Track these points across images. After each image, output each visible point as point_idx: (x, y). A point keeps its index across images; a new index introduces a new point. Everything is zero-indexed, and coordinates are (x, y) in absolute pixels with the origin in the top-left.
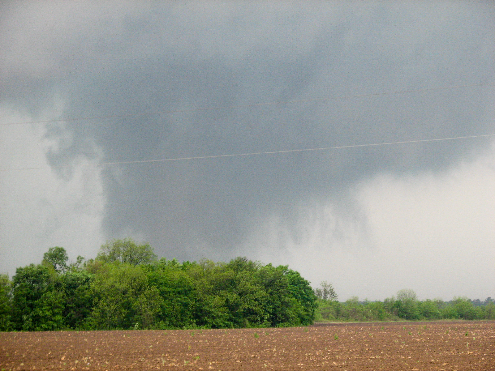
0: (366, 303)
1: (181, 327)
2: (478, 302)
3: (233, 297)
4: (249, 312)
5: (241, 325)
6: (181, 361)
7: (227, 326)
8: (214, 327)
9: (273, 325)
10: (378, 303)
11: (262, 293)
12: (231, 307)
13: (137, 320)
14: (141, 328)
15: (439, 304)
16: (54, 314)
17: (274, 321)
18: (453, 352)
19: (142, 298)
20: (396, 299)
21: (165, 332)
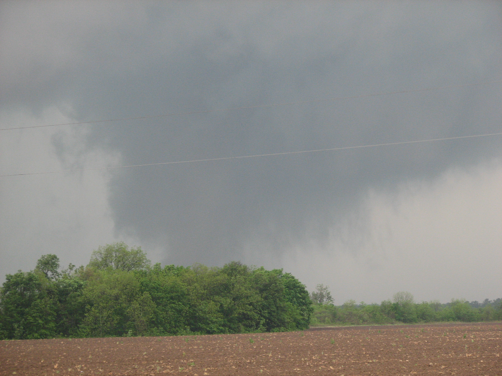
0: (362, 307)
1: (175, 333)
2: (475, 304)
3: (227, 302)
4: (244, 317)
5: (237, 331)
6: (176, 368)
7: (222, 332)
8: (209, 332)
9: (268, 330)
10: (375, 307)
11: (257, 298)
12: (226, 313)
13: (130, 328)
14: (135, 334)
15: (436, 306)
16: (46, 322)
17: (270, 326)
18: (452, 355)
19: (135, 305)
20: (393, 302)
21: (159, 338)
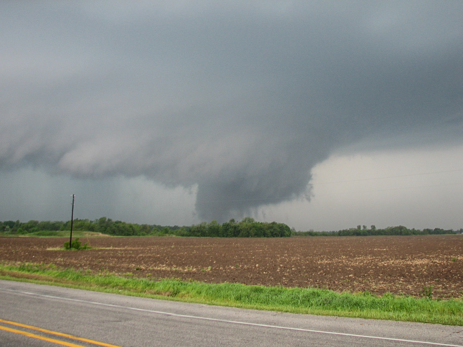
0: (302, 232)
1: (260, 237)
2: (328, 232)
3: (272, 230)
5: (274, 237)
7: (271, 237)
8: (268, 237)
9: (281, 237)
10: (305, 232)
11: (279, 230)
12: (272, 233)
13: (250, 235)
15: (319, 232)
16: (231, 234)
19: (251, 230)
20: (309, 231)
21: (256, 238)
